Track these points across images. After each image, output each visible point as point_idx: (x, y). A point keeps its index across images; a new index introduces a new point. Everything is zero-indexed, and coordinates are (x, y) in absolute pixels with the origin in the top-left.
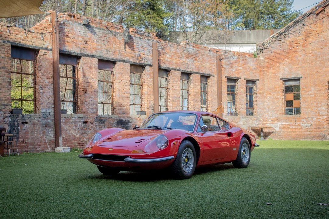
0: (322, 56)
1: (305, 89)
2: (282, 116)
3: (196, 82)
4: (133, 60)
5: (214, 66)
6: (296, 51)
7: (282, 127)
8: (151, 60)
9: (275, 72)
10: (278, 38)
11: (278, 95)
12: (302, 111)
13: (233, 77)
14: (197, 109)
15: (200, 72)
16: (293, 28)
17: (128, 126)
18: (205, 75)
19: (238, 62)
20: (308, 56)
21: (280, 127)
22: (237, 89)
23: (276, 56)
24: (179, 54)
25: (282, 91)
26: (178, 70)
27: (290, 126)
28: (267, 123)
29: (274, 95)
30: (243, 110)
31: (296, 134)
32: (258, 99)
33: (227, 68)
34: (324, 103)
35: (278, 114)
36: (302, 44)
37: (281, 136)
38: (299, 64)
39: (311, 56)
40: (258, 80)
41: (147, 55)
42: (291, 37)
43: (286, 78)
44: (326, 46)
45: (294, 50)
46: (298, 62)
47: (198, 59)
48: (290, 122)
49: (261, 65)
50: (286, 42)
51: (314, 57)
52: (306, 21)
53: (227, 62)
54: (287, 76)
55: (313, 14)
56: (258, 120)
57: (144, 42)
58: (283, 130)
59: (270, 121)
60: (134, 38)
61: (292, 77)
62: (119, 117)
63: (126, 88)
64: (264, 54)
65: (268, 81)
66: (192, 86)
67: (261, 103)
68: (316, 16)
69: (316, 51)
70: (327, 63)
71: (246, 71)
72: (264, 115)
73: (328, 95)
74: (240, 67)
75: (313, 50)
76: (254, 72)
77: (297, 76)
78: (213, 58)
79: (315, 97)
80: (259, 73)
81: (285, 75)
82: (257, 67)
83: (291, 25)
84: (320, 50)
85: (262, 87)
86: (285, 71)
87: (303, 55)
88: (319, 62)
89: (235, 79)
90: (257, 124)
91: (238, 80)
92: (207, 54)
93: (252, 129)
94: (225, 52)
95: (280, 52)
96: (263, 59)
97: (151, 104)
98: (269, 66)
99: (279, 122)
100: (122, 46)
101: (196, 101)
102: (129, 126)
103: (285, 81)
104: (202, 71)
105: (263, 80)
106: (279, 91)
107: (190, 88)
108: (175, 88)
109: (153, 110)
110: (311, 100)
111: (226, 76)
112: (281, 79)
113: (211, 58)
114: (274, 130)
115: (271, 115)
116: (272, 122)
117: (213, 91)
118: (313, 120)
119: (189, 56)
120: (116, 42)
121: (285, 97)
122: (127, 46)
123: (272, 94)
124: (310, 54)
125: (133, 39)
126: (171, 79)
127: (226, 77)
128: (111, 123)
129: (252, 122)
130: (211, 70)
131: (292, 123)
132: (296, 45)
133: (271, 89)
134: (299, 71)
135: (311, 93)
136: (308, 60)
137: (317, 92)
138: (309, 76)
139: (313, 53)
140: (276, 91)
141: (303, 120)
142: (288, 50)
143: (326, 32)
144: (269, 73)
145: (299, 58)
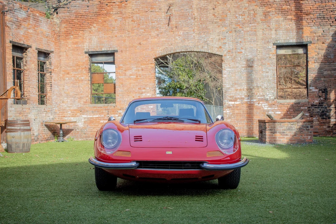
0: (146, 22)
1: (122, 67)
2: (87, 106)
6: (109, 13)
7: (88, 122)
9: (78, 42)
11: (82, 76)
12: (118, 99)
13: (20, 44)
19: (27, 21)
20: (127, 21)
21: (84, 122)
22: (25, 63)
23: (78, 18)
25: (87, 69)
27: (100, 120)
28: (64, 116)
29: (75, 75)
30: (34, 95)
32: (53, 80)
33: (13, 29)
34: (149, 87)
35: (82, 103)
37: (87, 135)
38: (114, 32)
39: (130, 21)
40: (52, 52)
43: (94, 52)
44: (152, 8)
45: (106, 12)
46: (112, 28)
48: (100, 114)
49: (56, 30)
51: (136, 22)
53: (12, 18)
54: (95, 47)
56: (53, 112)
58: (89, 127)
59: (69, 112)
61: (103, 50)
64: (60, 15)
65: (66, 54)
67: (56, 87)
69: (137, 15)
70: (154, 32)
71: (38, 37)
72: (60, 105)
73: (154, 76)
74: (29, 29)
75: (134, 14)
76: (48, 40)
77: (111, 49)
79: (136, 79)
81: (93, 47)
82: (51, 33)
84: (143, 14)
85: (58, 63)
86: (93, 41)
87: (119, 20)
88: (142, 30)
89: (24, 46)
90: (51, 117)
91: (26, 49)
93: (46, 125)
95: (85, 14)
96: (58, 22)
98: (67, 34)
99: (83, 114)
103: (92, 55)
105: (59, 53)
106: (83, 70)
110: (130, 83)
111: (11, 40)
112: (86, 53)
114: (76, 126)
115: (71, 104)
116: (73, 114)
121: (91, 78)
123: (73, 73)
124: (129, 19)
127: (11, 42)
129: (46, 115)
131: (103, 116)
133: (71, 67)
134: (114, 42)
135: (131, 73)
136: (127, 27)
137: (140, 72)
138: (128, 49)
139: (134, 17)
140: (78, 69)
141: (119, 111)
142: (98, 12)
144: (68, 43)
145: (113, 24)
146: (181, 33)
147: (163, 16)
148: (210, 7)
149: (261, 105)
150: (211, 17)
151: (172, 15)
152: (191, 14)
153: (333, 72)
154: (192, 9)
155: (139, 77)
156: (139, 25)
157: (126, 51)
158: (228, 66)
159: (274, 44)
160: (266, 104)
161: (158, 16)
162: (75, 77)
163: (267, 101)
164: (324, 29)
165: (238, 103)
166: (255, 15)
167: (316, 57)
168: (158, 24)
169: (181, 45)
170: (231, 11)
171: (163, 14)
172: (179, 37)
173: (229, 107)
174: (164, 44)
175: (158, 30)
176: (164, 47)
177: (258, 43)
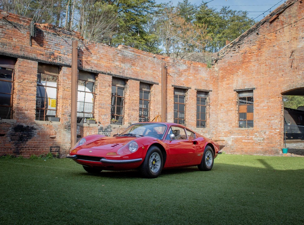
0: (275, 66)
1: (258, 100)
2: (235, 129)
3: (134, 89)
4: (42, 58)
5: (158, 74)
6: (250, 61)
7: (235, 141)
8: (69, 60)
9: (229, 83)
10: (233, 48)
11: (232, 108)
12: (255, 124)
13: (181, 87)
14: (134, 118)
15: (140, 78)
16: (247, 37)
17: (31, 134)
18: (146, 82)
19: (188, 71)
20: (262, 66)
21: (232, 141)
22: (186, 100)
23: (230, 66)
24: (110, 56)
25: (235, 102)
26: (109, 74)
27: (243, 139)
28: (220, 136)
29: (227, 106)
30: (192, 121)
31: (248, 148)
32: (211, 110)
33: (175, 77)
34: (277, 116)
35: (231, 127)
36: (256, 53)
37: (234, 150)
38: (253, 74)
39: (264, 66)
40: (212, 91)
41: (64, 54)
42: (245, 47)
43: (240, 90)
44: (279, 55)
45: (248, 60)
46: (252, 72)
47: (136, 64)
48: (242, 135)
49: (216, 76)
50: (240, 52)
51: (268, 67)
52: (260, 29)
53: (174, 70)
54: (241, 87)
55: (267, 22)
56: (210, 133)
57: (60, 40)
58: (235, 144)
59: (223, 134)
60: (45, 33)
61: (246, 88)
62: (17, 122)
63: (30, 90)
64: (219, 64)
65: (222, 92)
66: (128, 93)
67: (214, 115)
68: (270, 24)
69: (269, 61)
70: (281, 73)
71: (197, 81)
72: (217, 128)
73: (281, 107)
74: (190, 76)
75: (267, 60)
76: (207, 83)
77: (251, 88)
78: (158, 65)
79: (268, 109)
80: (212, 84)
81: (239, 86)
82: (210, 78)
83: (245, 35)
84: (273, 60)
85: (216, 99)
86: (239, 82)
87: (257, 65)
88: (273, 72)
89: (184, 88)
91: (187, 90)
92: (150, 60)
94: (173, 60)
95: (234, 63)
96: (217, 70)
97: (68, 110)
98: (223, 77)
99: (232, 135)
100: (27, 41)
101: (133, 109)
102: (34, 134)
103: (239, 92)
104: (142, 77)
105: (217, 92)
106: (233, 103)
107: (126, 95)
108: (103, 94)
109: (70, 116)
110: (264, 113)
111: (173, 85)
112: (235, 90)
113: (154, 64)
114: (227, 143)
115: (224, 128)
116: (225, 135)
117: (157, 100)
118: (266, 133)
119: (124, 60)
120: (17, 35)
121: (239, 109)
122: (33, 41)
123: (226, 105)
124: (263, 64)
125: (43, 34)
126: (99, 83)
128: (4, 129)
130: (155, 77)
131: (244, 137)
132: (249, 54)
133: (225, 101)
134: (253, 82)
135: (264, 105)
136: (262, 70)
137: (270, 104)
138: (262, 87)
139: (266, 63)
140: (229, 102)
141: (256, 134)
142: (242, 60)
143: (280, 40)
144: (223, 84)
145: (253, 69)
146: (301, 72)
147: (288, 60)
151: (294, 59)
155: (270, 108)
156: (270, 68)
157: (261, 88)
161: (284, 60)
162: (227, 108)
168: (284, 67)
169: (300, 82)
171: (287, 58)
172: (299, 76)
174: (288, 82)
175: (283, 71)
176: (288, 84)
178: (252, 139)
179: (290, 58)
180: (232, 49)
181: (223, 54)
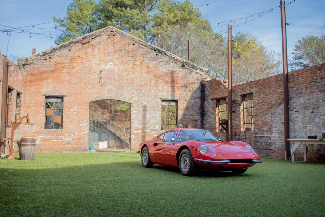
0: (86, 80)
1: (68, 106)
2: (42, 130)
6: (61, 71)
7: (43, 141)
9: (38, 88)
11: (40, 110)
12: (64, 126)
16: (59, 51)
19: (14, 72)
20: (73, 78)
21: (40, 140)
23: (40, 73)
25: (43, 106)
27: (52, 139)
28: (26, 136)
29: (35, 109)
31: (57, 147)
32: (21, 112)
34: (86, 120)
35: (39, 128)
36: (67, 66)
37: (42, 149)
38: (64, 84)
40: (22, 93)
42: (56, 59)
43: (49, 95)
44: (89, 71)
45: (59, 70)
46: (63, 81)
48: (51, 136)
49: (24, 79)
50: (51, 62)
51: (79, 79)
52: (72, 47)
54: (50, 92)
55: (80, 43)
58: (43, 144)
59: (29, 134)
61: (56, 94)
64: (26, 69)
65: (30, 95)
68: (82, 45)
69: (80, 75)
70: (90, 86)
71: (17, 83)
72: (23, 129)
74: (14, 77)
75: (78, 74)
76: (21, 85)
77: (61, 94)
79: (77, 114)
81: (49, 92)
82: (22, 81)
83: (58, 48)
84: (84, 74)
86: (49, 88)
87: (68, 76)
88: (83, 84)
89: (11, 88)
90: (19, 137)
91: (12, 90)
93: (17, 142)
95: (44, 70)
96: (25, 74)
98: (31, 82)
99: (39, 136)
103: (47, 97)
106: (41, 106)
110: (73, 117)
112: (44, 95)
115: (31, 128)
116: (32, 135)
118: (75, 134)
121: (46, 112)
123: (33, 108)
124: (74, 77)
129: (17, 135)
132: (61, 66)
133: (32, 104)
134: (64, 90)
135: (74, 110)
136: (73, 81)
137: (80, 110)
138: (72, 95)
139: (78, 76)
140: (38, 106)
141: (65, 134)
142: (54, 70)
143: (90, 60)
144: (31, 88)
145: (64, 79)
146: (107, 88)
147: (97, 77)
148: (125, 75)
149: (153, 133)
150: (125, 80)
151: (102, 77)
152: (114, 78)
153: (191, 116)
154: (114, 74)
155: (79, 113)
158: (134, 110)
159: (160, 99)
160: (155, 133)
161: (93, 76)
163: (156, 131)
164: (186, 93)
165: (139, 131)
166: (150, 82)
167: (182, 108)
168: (93, 82)
169: (106, 95)
170: (137, 78)
171: (96, 75)
172: (106, 91)
173: (134, 134)
174: (96, 94)
175: (93, 85)
176: (96, 96)
177: (152, 98)
178: (61, 139)
179: (99, 75)
180: (43, 58)
181: (33, 60)
